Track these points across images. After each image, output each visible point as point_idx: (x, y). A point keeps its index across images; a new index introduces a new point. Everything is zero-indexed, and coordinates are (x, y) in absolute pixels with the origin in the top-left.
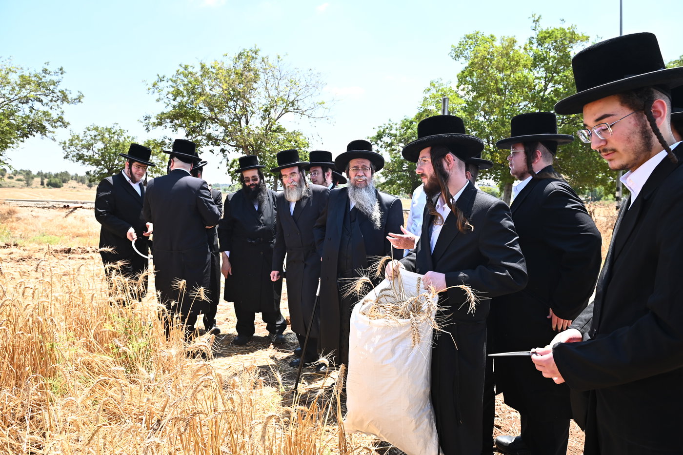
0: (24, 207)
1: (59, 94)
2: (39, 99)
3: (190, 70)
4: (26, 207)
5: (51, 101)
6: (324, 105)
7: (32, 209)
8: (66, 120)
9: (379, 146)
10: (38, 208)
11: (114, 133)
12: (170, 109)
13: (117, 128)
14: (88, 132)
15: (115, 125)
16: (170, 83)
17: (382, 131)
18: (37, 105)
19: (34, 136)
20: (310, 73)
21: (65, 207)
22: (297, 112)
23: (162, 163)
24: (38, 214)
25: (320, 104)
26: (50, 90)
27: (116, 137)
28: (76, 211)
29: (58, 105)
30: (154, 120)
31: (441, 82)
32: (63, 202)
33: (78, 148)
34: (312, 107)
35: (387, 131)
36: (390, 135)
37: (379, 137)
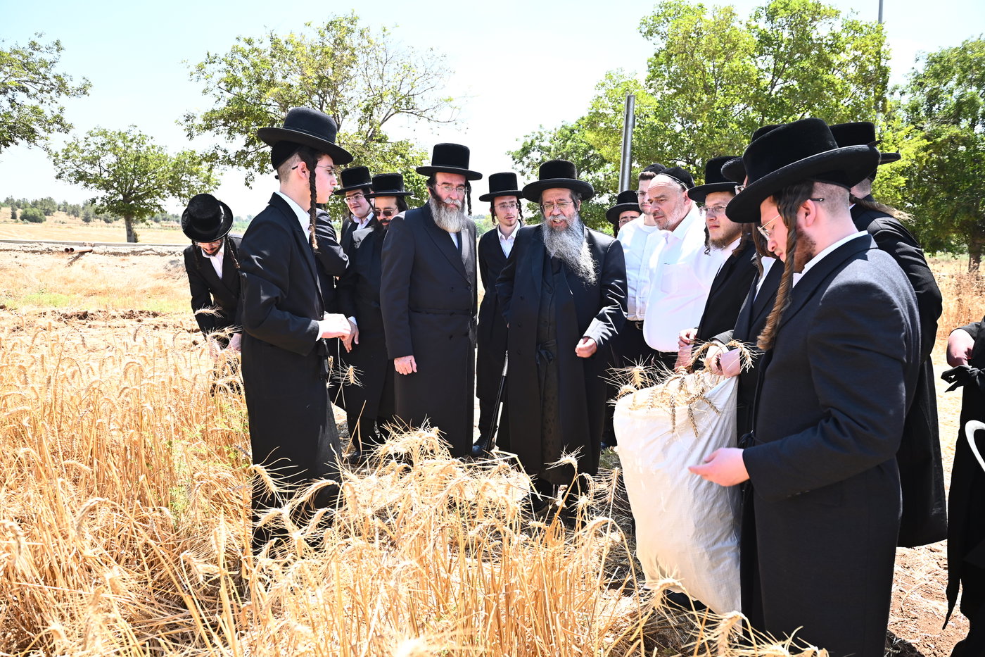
0: (5, 250)
1: (53, 81)
2: (23, 87)
3: (256, 45)
4: (7, 250)
5: (41, 91)
6: (451, 103)
7: (16, 254)
8: (67, 119)
9: (526, 165)
10: (25, 252)
11: (132, 141)
12: (222, 105)
13: (135, 132)
14: (91, 139)
15: (132, 128)
16: (224, 65)
17: (529, 142)
18: (20, 97)
19: (17, 144)
20: (430, 54)
21: (67, 250)
22: (412, 113)
23: (204, 186)
24: (26, 262)
25: (446, 101)
26: (39, 74)
27: (134, 146)
28: (83, 257)
29: (51, 98)
30: (199, 121)
31: (621, 73)
32: (63, 244)
33: (78, 163)
34: (435, 105)
35: (537, 143)
36: (541, 149)
37: (526, 151)
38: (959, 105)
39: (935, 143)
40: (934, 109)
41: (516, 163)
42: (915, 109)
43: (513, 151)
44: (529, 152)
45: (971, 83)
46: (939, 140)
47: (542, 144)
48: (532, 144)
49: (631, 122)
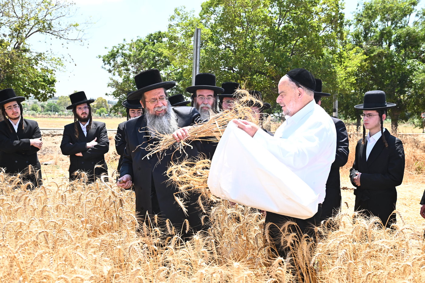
6: (77, 28)
17: (115, 50)
22: (49, 32)
25: (74, 26)
31: (184, 10)
35: (120, 51)
36: (124, 55)
37: (113, 56)
38: (382, 34)
39: (370, 57)
40: (368, 36)
41: (105, 64)
42: (357, 36)
43: (102, 56)
44: (115, 58)
45: (387, 20)
46: (372, 55)
47: (124, 52)
48: (118, 52)
49: (199, 45)
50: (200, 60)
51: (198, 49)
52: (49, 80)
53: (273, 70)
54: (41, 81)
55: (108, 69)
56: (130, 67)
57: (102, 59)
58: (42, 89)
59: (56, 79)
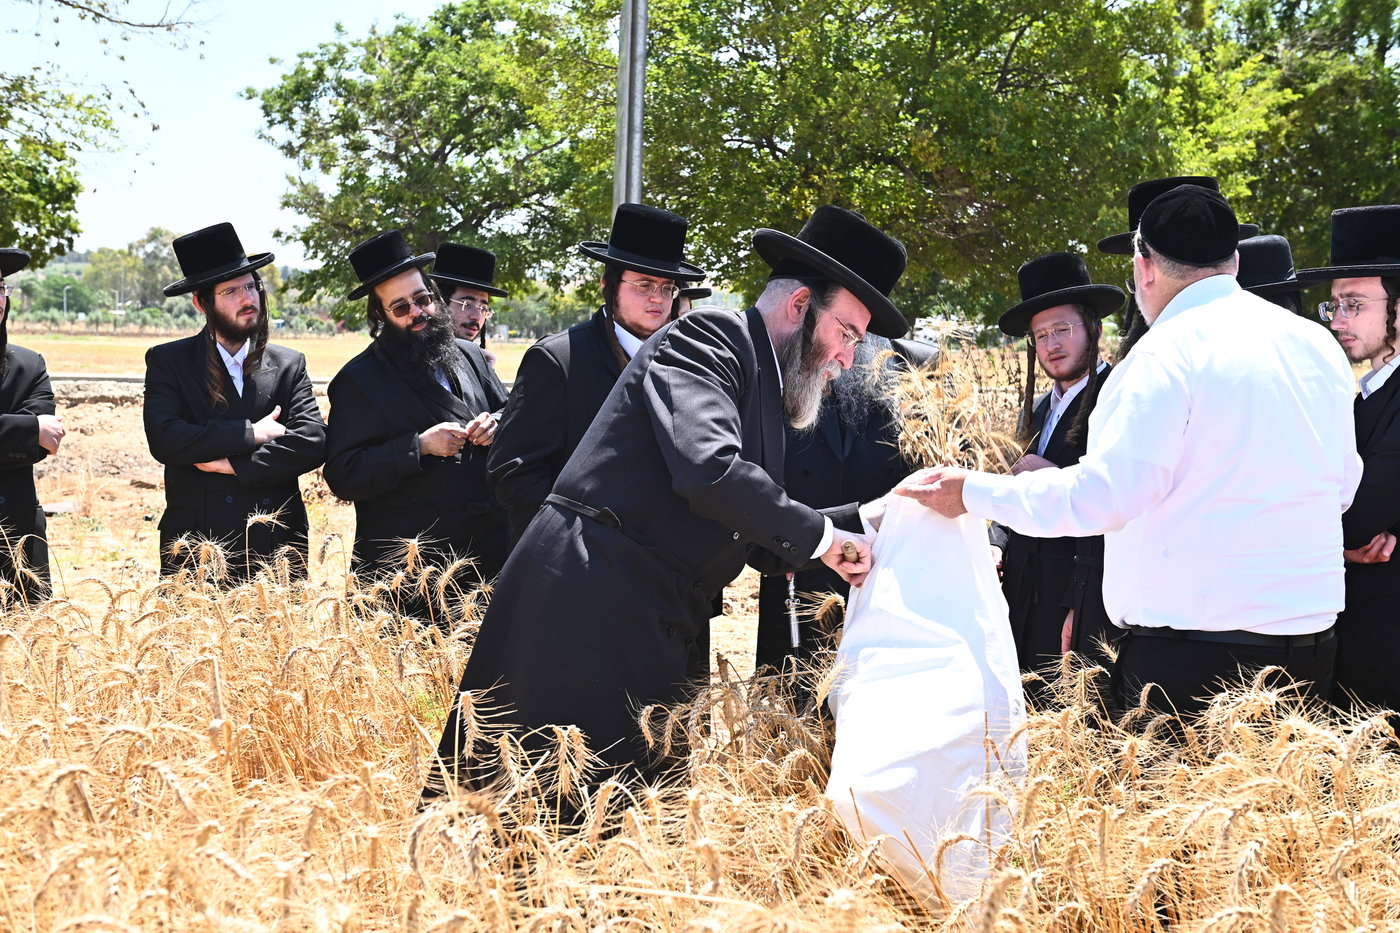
9: (299, 129)
17: (310, 67)
35: (329, 72)
36: (345, 89)
37: (302, 90)
39: (1305, 94)
40: (1298, 14)
41: (271, 123)
42: (1255, 12)
43: (260, 89)
44: (309, 99)
46: (1313, 87)
47: (346, 75)
48: (320, 75)
49: (640, 49)
50: (645, 106)
51: (639, 66)
52: (51, 185)
53: (929, 145)
54: (21, 190)
55: (282, 141)
56: (368, 135)
57: (258, 102)
58: (25, 220)
59: (80, 180)
